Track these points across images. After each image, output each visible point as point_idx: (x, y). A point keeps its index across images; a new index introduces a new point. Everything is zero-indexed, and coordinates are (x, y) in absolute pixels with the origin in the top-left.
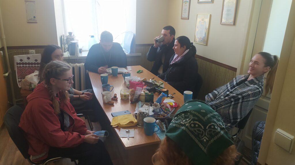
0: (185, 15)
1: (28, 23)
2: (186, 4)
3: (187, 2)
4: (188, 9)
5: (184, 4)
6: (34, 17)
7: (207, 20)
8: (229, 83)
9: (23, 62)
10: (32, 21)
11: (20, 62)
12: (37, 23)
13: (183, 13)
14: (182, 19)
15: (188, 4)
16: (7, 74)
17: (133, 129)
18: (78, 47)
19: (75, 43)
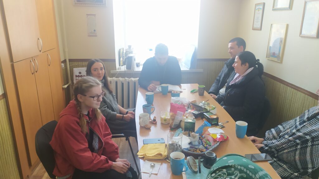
0: (258, 25)
1: (89, 36)
2: (259, 11)
3: (260, 10)
4: (260, 18)
5: (257, 11)
6: (95, 30)
7: (283, 31)
8: (299, 117)
9: (81, 74)
10: (93, 34)
11: (79, 74)
12: (96, 36)
13: (255, 23)
14: (254, 29)
15: (261, 11)
16: (66, 86)
17: (160, 163)
18: (135, 61)
19: (131, 57)
